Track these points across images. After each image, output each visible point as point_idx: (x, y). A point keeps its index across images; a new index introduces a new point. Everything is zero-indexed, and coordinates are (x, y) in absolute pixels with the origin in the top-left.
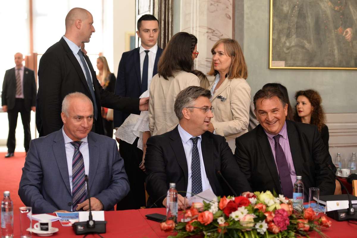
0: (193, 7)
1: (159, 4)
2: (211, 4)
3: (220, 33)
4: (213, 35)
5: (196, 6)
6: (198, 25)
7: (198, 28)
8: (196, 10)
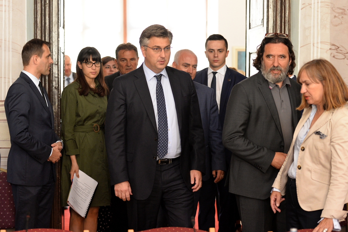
0: (314, 20)
1: (274, 17)
2: (335, 17)
3: (346, 50)
4: (337, 53)
5: (318, 19)
6: (319, 41)
7: (319, 44)
8: (318, 23)
